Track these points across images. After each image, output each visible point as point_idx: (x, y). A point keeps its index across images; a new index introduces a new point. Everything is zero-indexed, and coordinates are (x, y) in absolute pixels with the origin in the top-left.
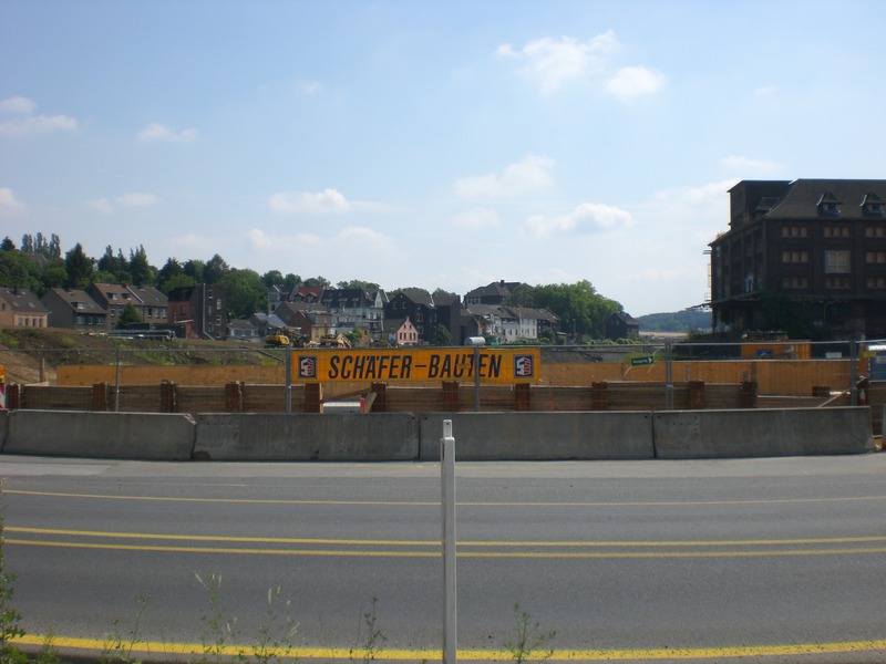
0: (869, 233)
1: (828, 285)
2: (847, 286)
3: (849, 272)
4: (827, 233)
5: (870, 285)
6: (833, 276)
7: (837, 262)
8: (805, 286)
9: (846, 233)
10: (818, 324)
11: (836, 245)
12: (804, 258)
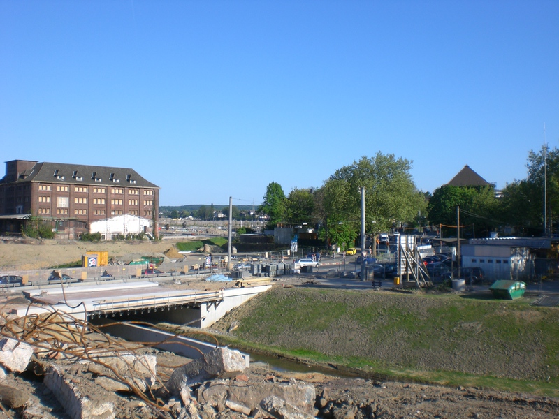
0: (76, 190)
1: (58, 213)
2: (66, 213)
3: (67, 207)
4: (58, 189)
5: (76, 213)
6: (60, 209)
7: (63, 202)
8: (48, 212)
9: (66, 189)
10: (54, 230)
11: (63, 194)
12: (48, 200)
